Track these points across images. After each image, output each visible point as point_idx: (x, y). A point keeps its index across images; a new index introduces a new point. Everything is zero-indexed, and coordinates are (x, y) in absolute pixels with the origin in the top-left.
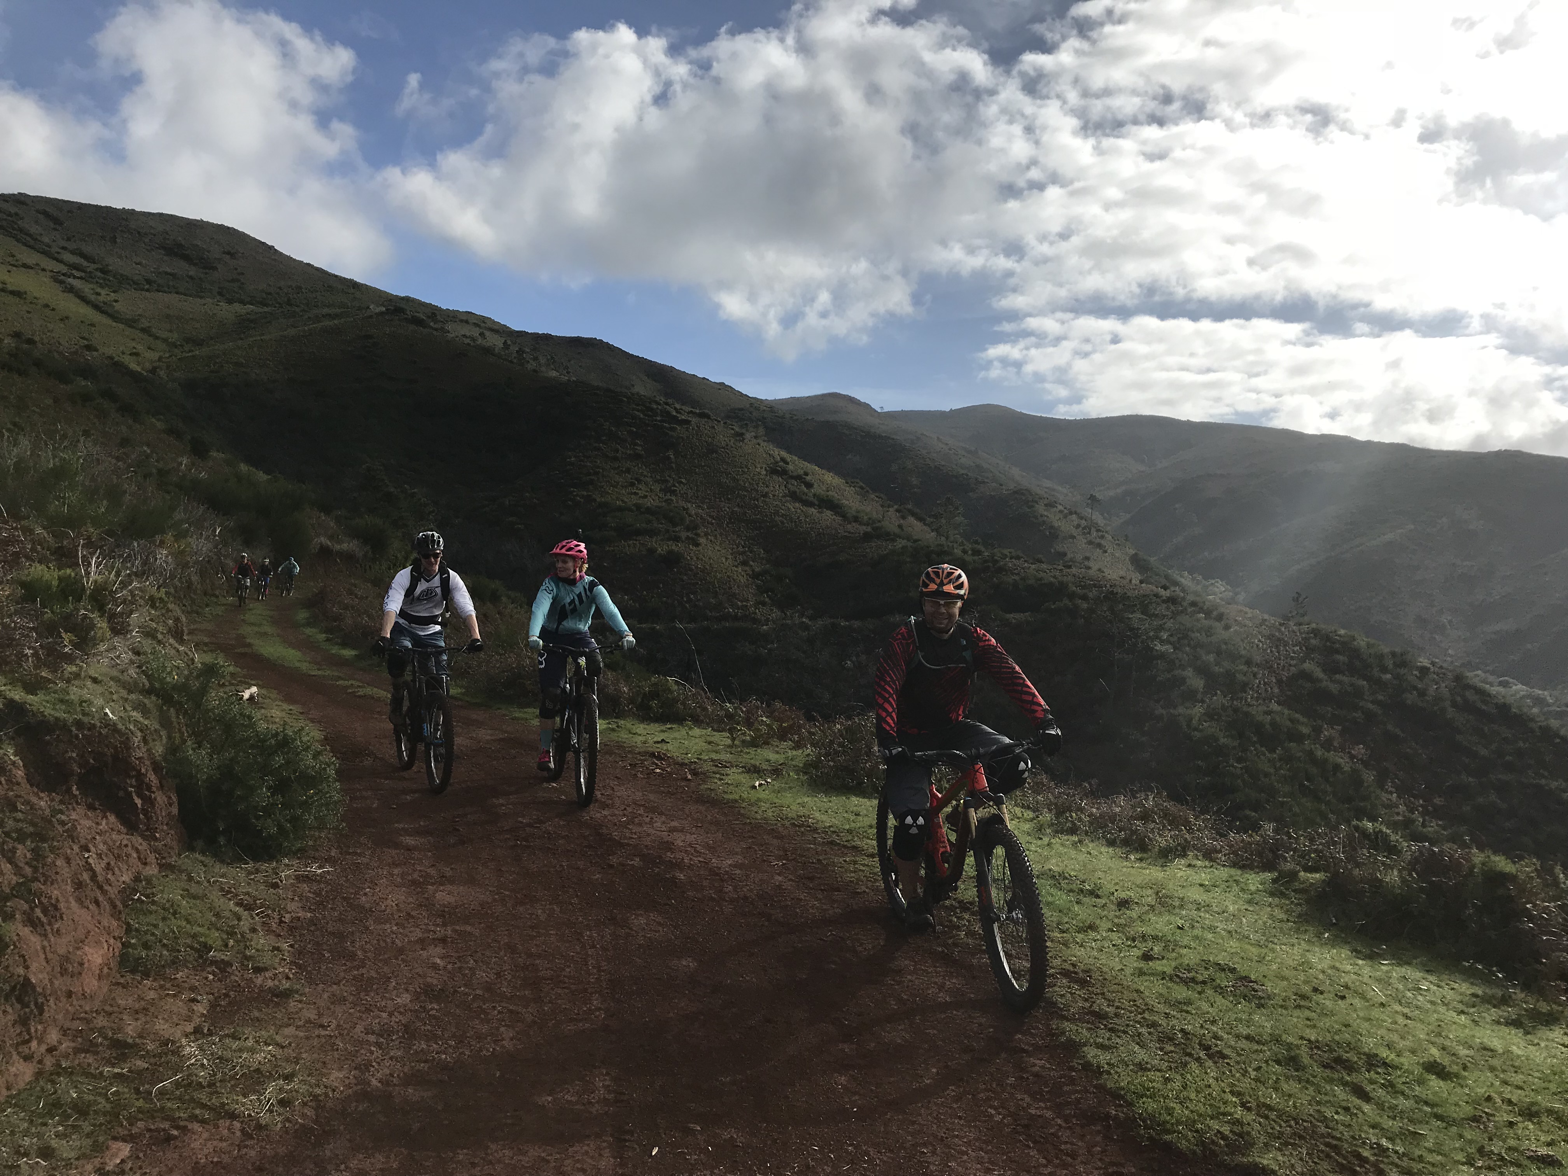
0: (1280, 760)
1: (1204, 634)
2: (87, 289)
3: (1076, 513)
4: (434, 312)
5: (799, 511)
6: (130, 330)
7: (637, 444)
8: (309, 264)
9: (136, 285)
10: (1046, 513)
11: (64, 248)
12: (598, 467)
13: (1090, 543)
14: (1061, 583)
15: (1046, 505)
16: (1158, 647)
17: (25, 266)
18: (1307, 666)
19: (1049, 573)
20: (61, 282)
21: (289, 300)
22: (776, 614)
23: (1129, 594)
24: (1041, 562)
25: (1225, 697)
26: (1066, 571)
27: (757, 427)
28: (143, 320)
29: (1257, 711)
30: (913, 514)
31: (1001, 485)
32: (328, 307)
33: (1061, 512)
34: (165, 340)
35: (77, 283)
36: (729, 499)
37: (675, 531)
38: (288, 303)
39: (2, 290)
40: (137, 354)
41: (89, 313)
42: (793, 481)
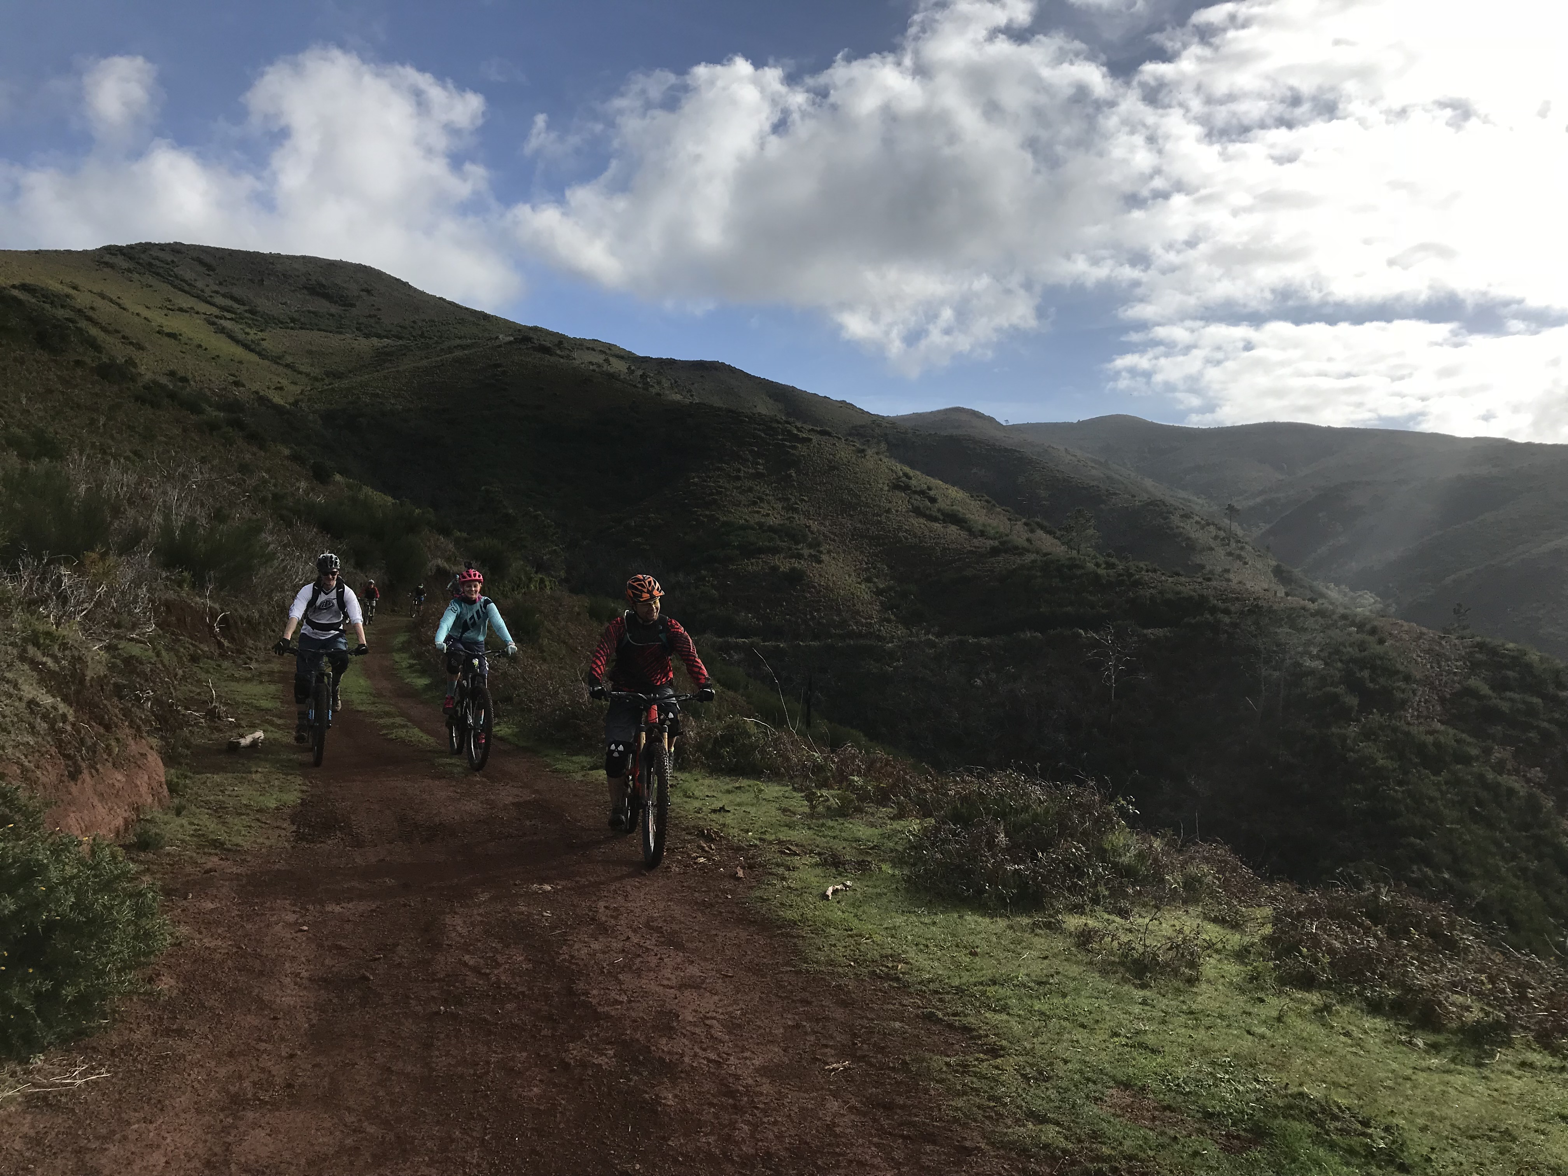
0: (1446, 783)
1: (1357, 650)
2: (236, 328)
3: (1213, 524)
4: (561, 340)
5: (922, 526)
6: (276, 366)
7: (758, 463)
8: (441, 298)
9: (279, 323)
10: (1182, 524)
11: (217, 292)
12: (721, 487)
13: (1230, 554)
14: (1202, 596)
15: (1182, 516)
16: (1308, 663)
17: (181, 310)
18: (1473, 682)
19: (1188, 587)
20: (213, 324)
21: (423, 333)
22: (901, 631)
23: (1275, 608)
24: (1178, 574)
25: (1382, 715)
26: (1205, 584)
27: (879, 443)
28: (287, 356)
29: (1417, 731)
30: (1042, 527)
31: (1133, 496)
32: (460, 338)
33: (1197, 522)
34: (308, 375)
35: (227, 324)
36: (851, 516)
37: (796, 549)
38: (422, 335)
39: (159, 332)
40: (281, 389)
41: (239, 351)
42: (917, 496)
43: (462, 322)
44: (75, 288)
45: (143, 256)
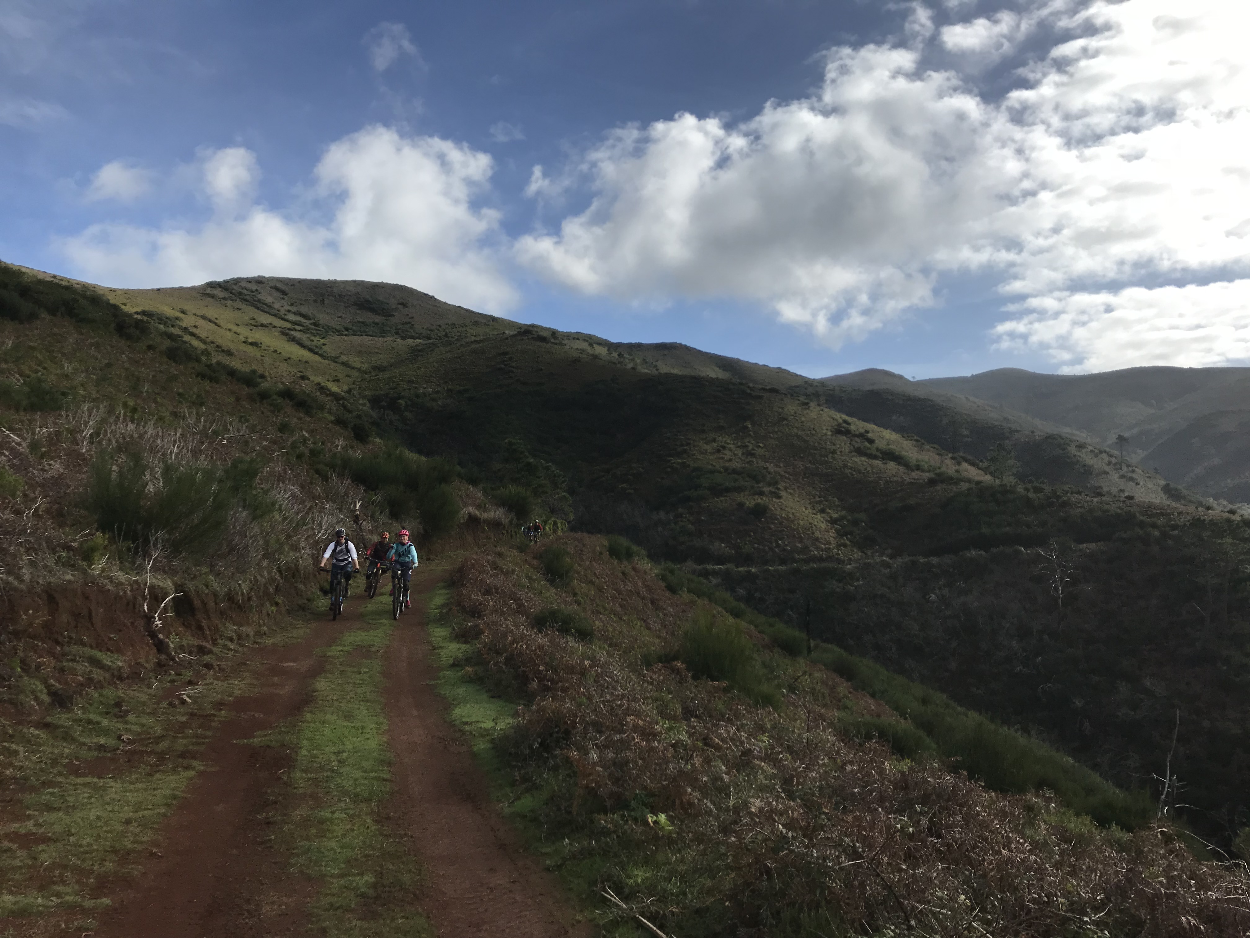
2: (304, 337)
3: (1105, 452)
5: (865, 463)
6: (335, 364)
7: (719, 418)
8: (459, 307)
9: (338, 332)
10: (1078, 454)
11: (289, 311)
12: (690, 439)
15: (1077, 447)
17: (262, 325)
20: (287, 334)
21: (446, 333)
22: (858, 554)
27: (816, 398)
28: (342, 356)
30: (966, 461)
31: (1031, 433)
32: (475, 336)
33: (1091, 451)
34: (359, 370)
35: (297, 335)
36: (802, 458)
37: (758, 487)
38: (446, 335)
39: (244, 342)
40: (338, 381)
41: (306, 354)
42: (857, 439)
43: (476, 323)
44: (183, 312)
45: (235, 287)
